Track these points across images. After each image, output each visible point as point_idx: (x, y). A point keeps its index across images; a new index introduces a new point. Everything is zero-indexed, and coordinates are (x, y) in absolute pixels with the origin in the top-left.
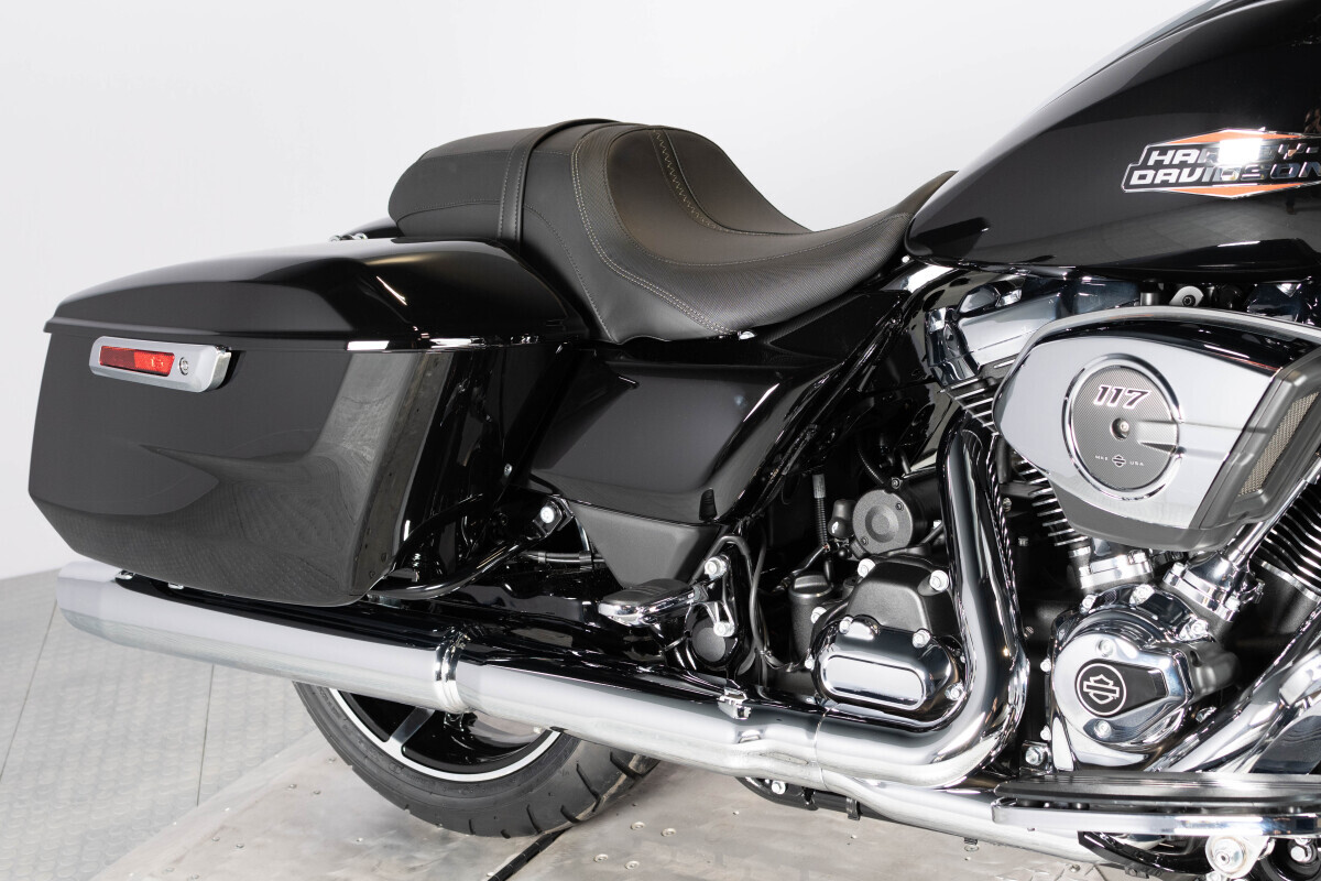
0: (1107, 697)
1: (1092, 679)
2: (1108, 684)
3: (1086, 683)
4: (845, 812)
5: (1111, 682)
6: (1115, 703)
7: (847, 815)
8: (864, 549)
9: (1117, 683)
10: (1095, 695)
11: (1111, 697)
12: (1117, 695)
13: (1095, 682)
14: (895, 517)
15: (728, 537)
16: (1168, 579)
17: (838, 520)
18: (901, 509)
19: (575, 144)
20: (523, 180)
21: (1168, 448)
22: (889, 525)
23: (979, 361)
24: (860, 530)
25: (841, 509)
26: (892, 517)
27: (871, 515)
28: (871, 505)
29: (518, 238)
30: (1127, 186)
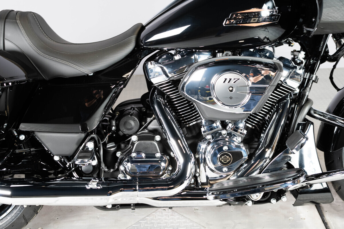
0: (227, 161)
1: (222, 157)
2: (227, 157)
3: (221, 158)
4: (131, 208)
5: (228, 157)
6: (229, 162)
7: (131, 209)
8: (123, 133)
9: (230, 157)
10: (223, 161)
11: (228, 160)
12: (230, 160)
13: (224, 157)
14: (133, 123)
15: (92, 135)
16: (228, 128)
17: (113, 126)
18: (135, 120)
19: (16, 17)
20: (3, 29)
21: (246, 93)
22: (132, 125)
23: (170, 76)
24: (122, 128)
25: (114, 123)
26: (132, 123)
27: (125, 123)
28: (125, 120)
29: (2, 48)
30: (225, 24)
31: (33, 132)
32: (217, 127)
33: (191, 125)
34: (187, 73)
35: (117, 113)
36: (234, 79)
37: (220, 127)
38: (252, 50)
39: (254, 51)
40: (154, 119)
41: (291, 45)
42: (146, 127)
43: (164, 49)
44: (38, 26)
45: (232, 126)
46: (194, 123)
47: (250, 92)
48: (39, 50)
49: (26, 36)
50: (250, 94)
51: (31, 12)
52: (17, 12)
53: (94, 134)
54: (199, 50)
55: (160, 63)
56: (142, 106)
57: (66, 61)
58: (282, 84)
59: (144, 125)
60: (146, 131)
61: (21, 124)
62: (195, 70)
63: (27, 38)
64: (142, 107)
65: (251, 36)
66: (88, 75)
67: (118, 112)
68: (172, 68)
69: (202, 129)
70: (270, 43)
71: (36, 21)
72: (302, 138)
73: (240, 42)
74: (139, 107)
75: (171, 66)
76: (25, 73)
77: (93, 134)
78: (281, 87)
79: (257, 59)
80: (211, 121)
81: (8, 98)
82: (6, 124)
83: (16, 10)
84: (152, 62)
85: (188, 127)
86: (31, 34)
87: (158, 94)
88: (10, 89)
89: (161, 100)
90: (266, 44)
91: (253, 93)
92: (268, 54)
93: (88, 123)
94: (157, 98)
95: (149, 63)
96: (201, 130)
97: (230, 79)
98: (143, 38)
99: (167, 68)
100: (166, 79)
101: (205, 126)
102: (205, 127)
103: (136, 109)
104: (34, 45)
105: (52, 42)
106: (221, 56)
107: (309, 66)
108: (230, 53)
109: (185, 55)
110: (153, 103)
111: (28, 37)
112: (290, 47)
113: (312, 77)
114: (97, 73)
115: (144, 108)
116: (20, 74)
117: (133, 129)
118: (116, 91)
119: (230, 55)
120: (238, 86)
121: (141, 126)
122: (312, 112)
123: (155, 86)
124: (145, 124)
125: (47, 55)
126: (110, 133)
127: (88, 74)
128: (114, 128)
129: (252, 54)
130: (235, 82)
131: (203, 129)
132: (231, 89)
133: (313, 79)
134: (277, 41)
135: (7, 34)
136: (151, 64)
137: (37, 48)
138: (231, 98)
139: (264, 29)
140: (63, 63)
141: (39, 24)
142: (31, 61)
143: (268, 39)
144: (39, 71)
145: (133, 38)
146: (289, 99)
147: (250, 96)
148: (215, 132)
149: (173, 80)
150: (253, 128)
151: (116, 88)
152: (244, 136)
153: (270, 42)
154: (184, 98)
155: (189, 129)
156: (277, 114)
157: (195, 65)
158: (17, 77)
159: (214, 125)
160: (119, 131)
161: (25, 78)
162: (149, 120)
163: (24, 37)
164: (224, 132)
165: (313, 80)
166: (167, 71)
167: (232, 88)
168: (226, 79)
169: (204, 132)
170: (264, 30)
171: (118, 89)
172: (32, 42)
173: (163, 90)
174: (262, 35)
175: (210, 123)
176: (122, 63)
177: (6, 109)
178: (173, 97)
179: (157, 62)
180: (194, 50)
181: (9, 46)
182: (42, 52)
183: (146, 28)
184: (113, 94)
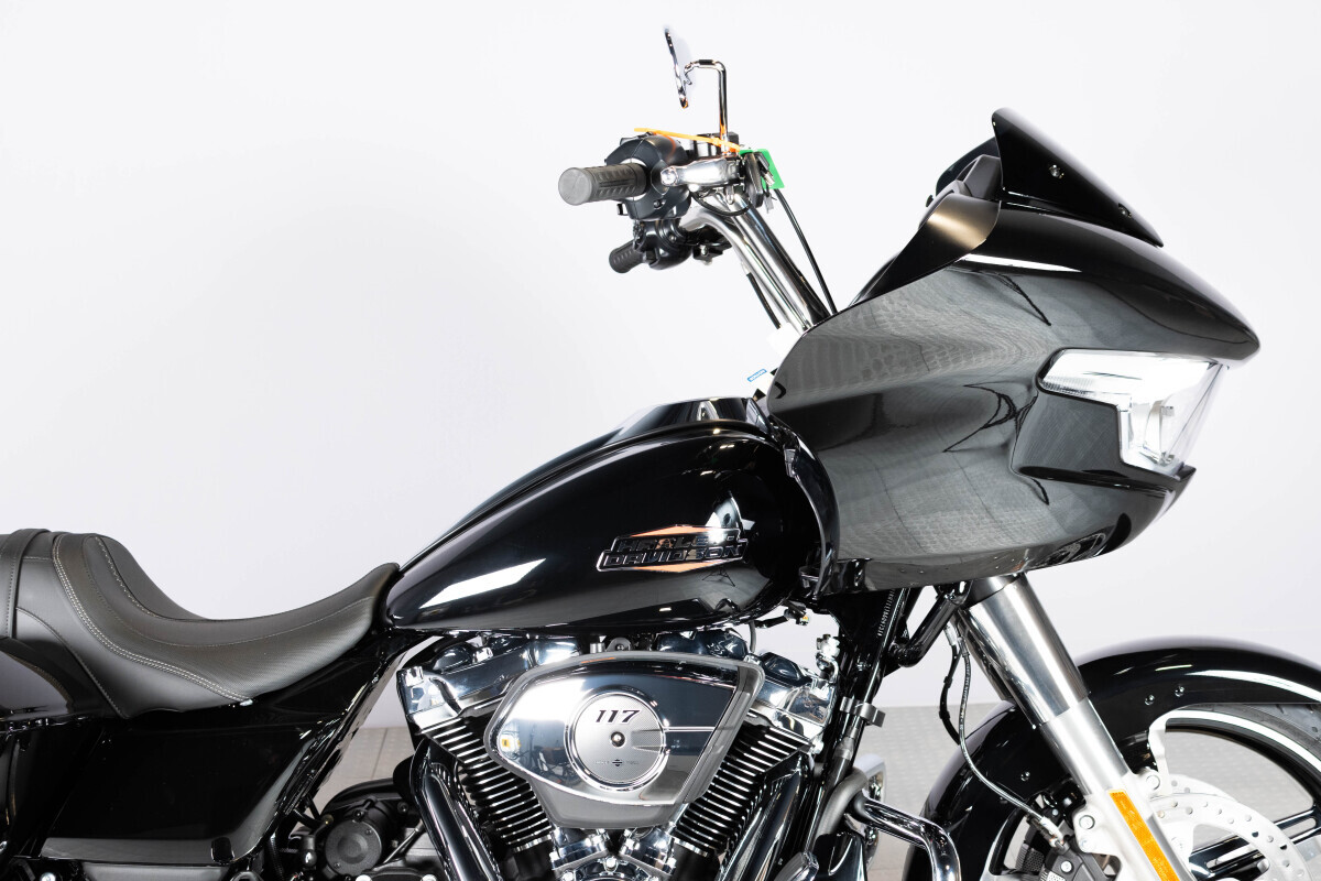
8: (336, 872)
14: (366, 842)
15: (244, 873)
16: (623, 852)
17: (309, 851)
18: (369, 834)
19: (51, 551)
20: (14, 582)
21: (657, 749)
22: (360, 849)
23: (463, 705)
24: (332, 858)
25: (311, 842)
26: (363, 842)
27: (342, 843)
28: (342, 834)
29: (10, 634)
30: (601, 567)
31: (80, 863)
32: (594, 850)
33: (528, 846)
34: (503, 698)
35: (327, 819)
36: (625, 712)
37: (603, 848)
38: (686, 634)
39: (691, 637)
40: (423, 831)
41: (801, 620)
42: (402, 855)
43: (451, 633)
44: (111, 572)
45: (634, 845)
46: (536, 842)
47: (667, 748)
48: (109, 637)
49: (75, 601)
50: (668, 752)
51: (92, 536)
52: (57, 535)
53: (250, 870)
54: (546, 636)
55: (438, 672)
56: (397, 797)
57: (180, 667)
58: (769, 727)
59: (395, 849)
60: (399, 863)
61: (48, 841)
62: (527, 688)
63: (79, 607)
64: (398, 801)
65: (687, 597)
66: (237, 703)
67: (330, 816)
68: (467, 685)
69: (551, 855)
70: (736, 613)
71: (105, 558)
72: (800, 869)
73: (662, 610)
74: (390, 801)
75: (465, 680)
76: (66, 698)
77: (245, 870)
78: (767, 736)
79: (698, 658)
80: (578, 831)
81: (13, 772)
82: (5, 843)
83: (53, 529)
84: (416, 668)
85: (521, 852)
86: (89, 594)
87: (433, 760)
88: (21, 747)
89: (440, 776)
90: (724, 615)
91: (674, 752)
92: (730, 647)
93: (232, 838)
94: (429, 772)
95: (409, 671)
96: (549, 858)
97: (615, 713)
98: (393, 603)
99: (454, 684)
100: (450, 715)
101: (562, 846)
102: (561, 850)
103: (379, 805)
104: (96, 624)
105: (147, 616)
106: (600, 650)
107: (855, 676)
108: (627, 643)
109: (507, 648)
110: (418, 784)
111: (82, 603)
112: (800, 626)
113: (860, 708)
114: (262, 699)
115: (404, 804)
116: (51, 700)
117: (364, 861)
118: (315, 748)
119: (626, 649)
120: (637, 728)
121: (387, 850)
122: (859, 806)
123: (424, 736)
124: (399, 844)
125: (129, 650)
126: (299, 872)
127: (239, 703)
128: (309, 857)
129: (688, 647)
130: (626, 720)
131: (554, 856)
132: (617, 738)
133: (863, 713)
134: (756, 607)
135: (26, 596)
136: (414, 674)
137: (105, 634)
138: (618, 763)
139: (720, 577)
140: (169, 672)
141: (115, 566)
142: (85, 667)
143: (731, 604)
144: (105, 694)
145: (368, 603)
146: (799, 770)
147: (667, 757)
148: (587, 863)
149: (470, 718)
150: (706, 854)
151: (314, 740)
152: (669, 874)
153: (737, 609)
154: (503, 770)
155: (524, 859)
156: (762, 812)
157: (528, 674)
158: (45, 708)
159: (587, 843)
160: (324, 866)
161: (64, 712)
162: (410, 833)
163: (71, 603)
164: (611, 862)
165: (861, 718)
166: (456, 691)
167: (622, 735)
168: (603, 712)
169: (559, 863)
170: (720, 581)
171: (319, 742)
172: (91, 617)
173: (445, 745)
174: (713, 594)
175: (577, 836)
176: (332, 673)
177: (8, 804)
178: (475, 767)
179: (428, 669)
180: (528, 636)
181: (28, 625)
182: (117, 644)
183: (406, 574)
184: (304, 756)
